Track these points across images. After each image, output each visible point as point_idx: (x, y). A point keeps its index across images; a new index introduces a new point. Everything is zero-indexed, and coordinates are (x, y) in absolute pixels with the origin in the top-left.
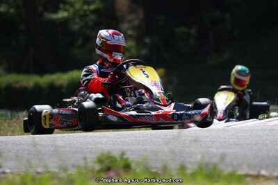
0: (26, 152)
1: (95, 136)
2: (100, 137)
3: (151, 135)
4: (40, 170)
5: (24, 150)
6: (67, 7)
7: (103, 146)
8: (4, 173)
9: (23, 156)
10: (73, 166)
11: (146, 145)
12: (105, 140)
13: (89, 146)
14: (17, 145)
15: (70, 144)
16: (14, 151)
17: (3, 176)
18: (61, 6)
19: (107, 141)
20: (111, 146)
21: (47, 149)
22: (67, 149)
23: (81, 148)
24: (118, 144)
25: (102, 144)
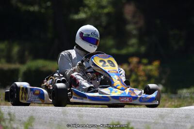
0: (52, 119)
3: (150, 112)
5: (51, 118)
6: (86, 9)
7: (112, 117)
11: (146, 119)
14: (45, 114)
16: (43, 118)
18: (81, 8)
19: (115, 114)
20: (119, 118)
21: (69, 118)
22: (85, 118)
25: (111, 116)
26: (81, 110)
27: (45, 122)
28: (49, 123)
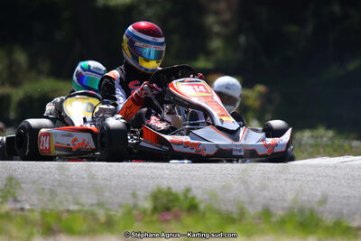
0: (55, 184)
1: (155, 167)
2: (162, 169)
3: (232, 170)
4: (72, 207)
5: (54, 180)
8: (22, 209)
9: (52, 188)
10: (120, 206)
12: (167, 172)
13: (145, 180)
14: (44, 174)
15: (119, 176)
16: (40, 182)
17: (19, 213)
21: (86, 181)
22: (114, 182)
23: (134, 182)
24: (186, 179)
25: (163, 178)
26: (109, 168)
27: (43, 189)
28: (50, 190)
